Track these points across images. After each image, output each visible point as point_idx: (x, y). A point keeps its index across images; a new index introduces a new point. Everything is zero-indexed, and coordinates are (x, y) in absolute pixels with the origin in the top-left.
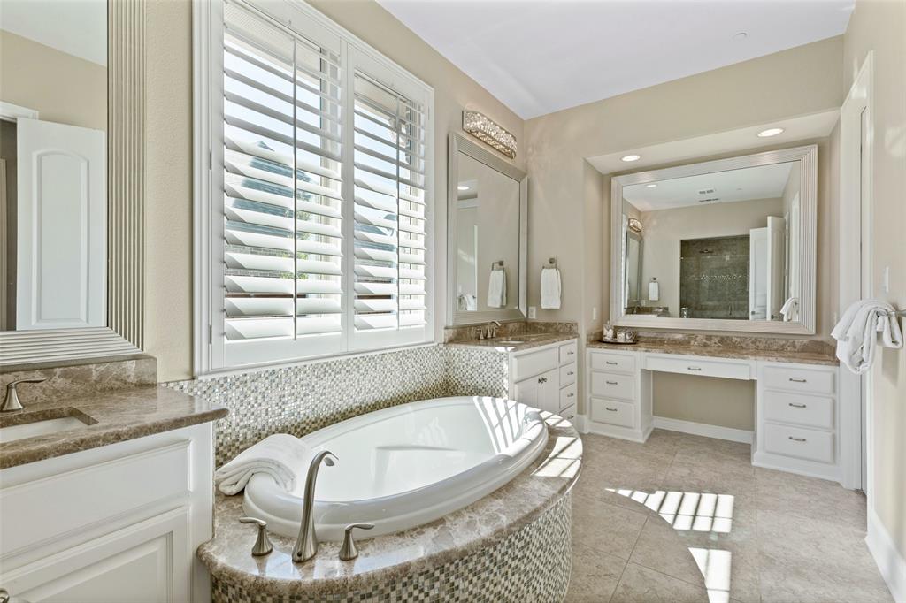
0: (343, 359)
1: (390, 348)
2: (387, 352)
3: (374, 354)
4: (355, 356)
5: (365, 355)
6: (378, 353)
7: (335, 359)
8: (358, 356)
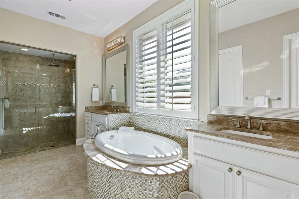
0: (158, 116)
1: (170, 117)
2: (173, 118)
3: (167, 117)
4: (161, 117)
5: (164, 117)
6: (169, 118)
7: (156, 116)
8: (162, 117)
